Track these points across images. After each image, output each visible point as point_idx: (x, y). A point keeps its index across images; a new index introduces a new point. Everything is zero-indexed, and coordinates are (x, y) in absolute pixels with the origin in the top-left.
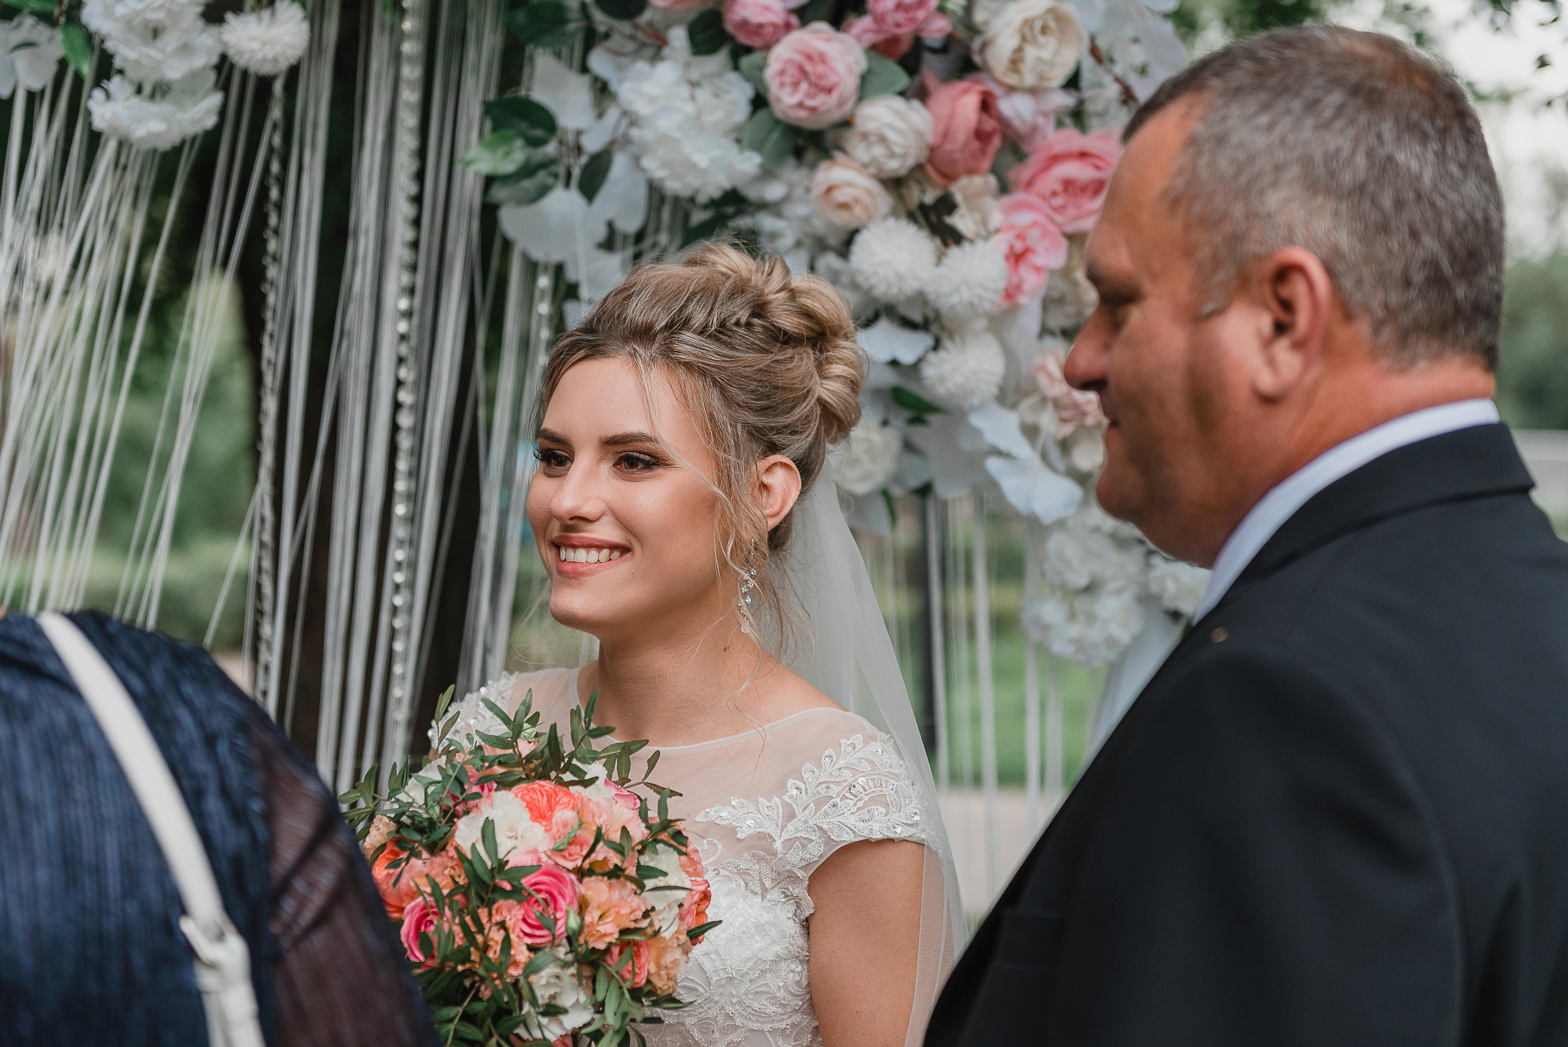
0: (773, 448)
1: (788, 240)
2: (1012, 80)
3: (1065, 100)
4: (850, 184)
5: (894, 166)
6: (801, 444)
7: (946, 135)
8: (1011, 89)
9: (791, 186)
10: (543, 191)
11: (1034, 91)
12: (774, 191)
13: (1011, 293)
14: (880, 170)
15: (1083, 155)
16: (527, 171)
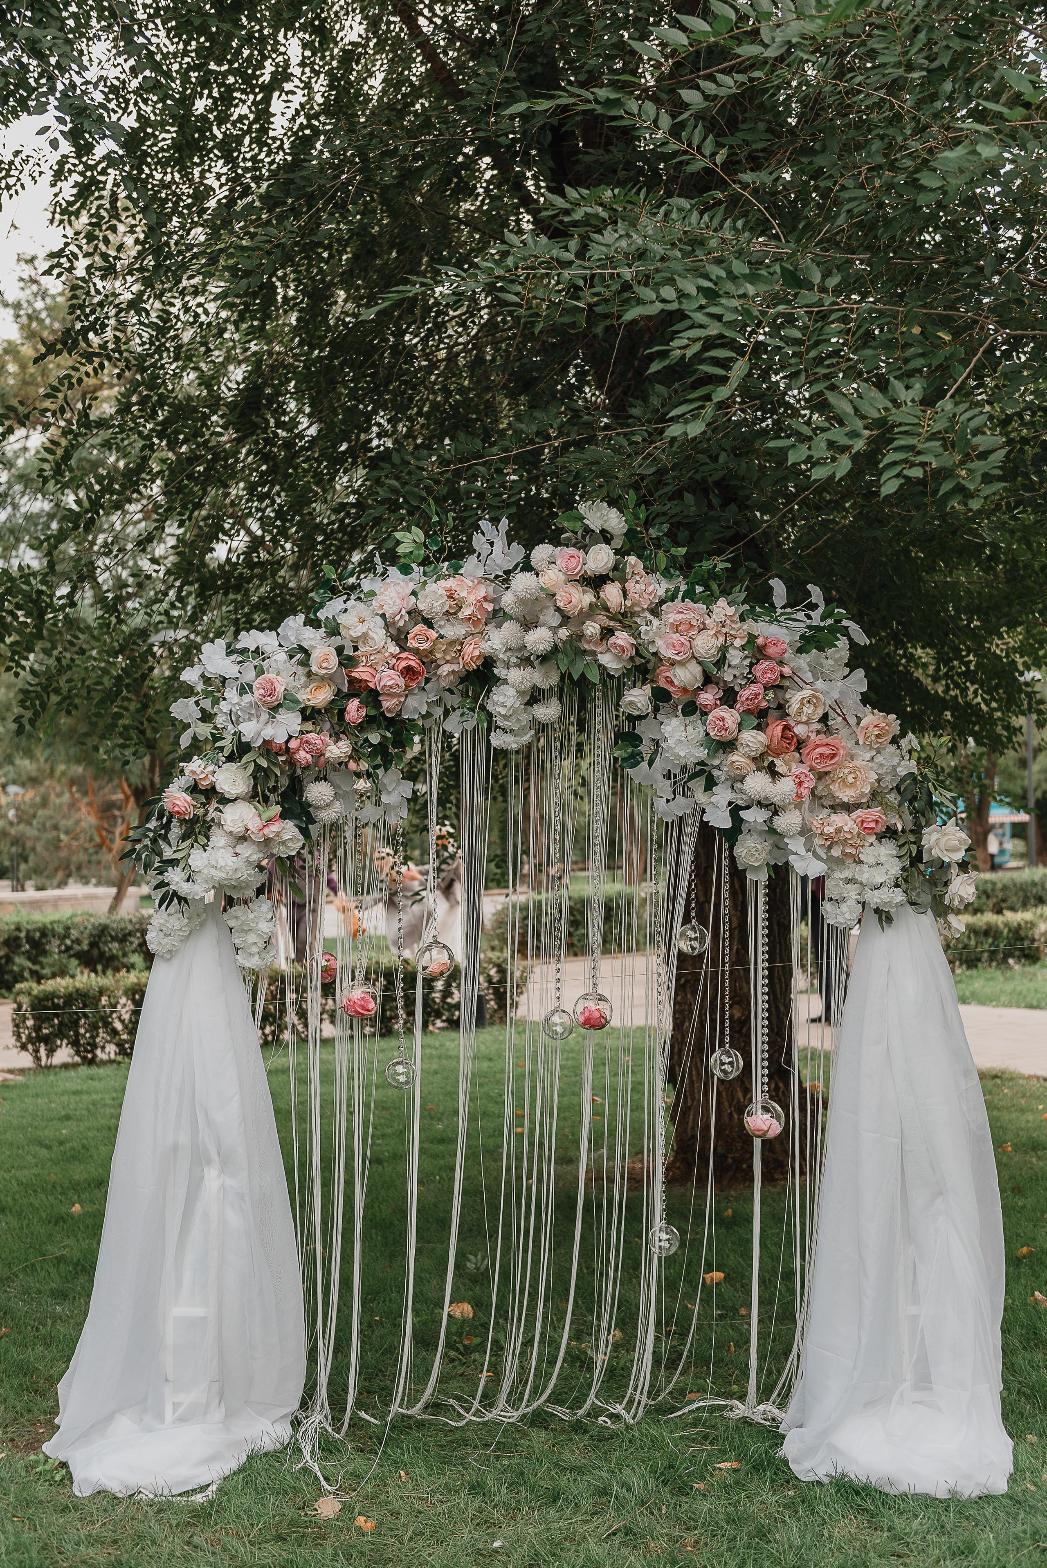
1: (723, 778)
2: (797, 720)
3: (818, 726)
4: (741, 761)
5: (754, 754)
7: (772, 741)
8: (798, 723)
9: (721, 761)
10: (638, 763)
11: (806, 723)
12: (716, 762)
13: (799, 796)
14: (750, 756)
16: (632, 756)
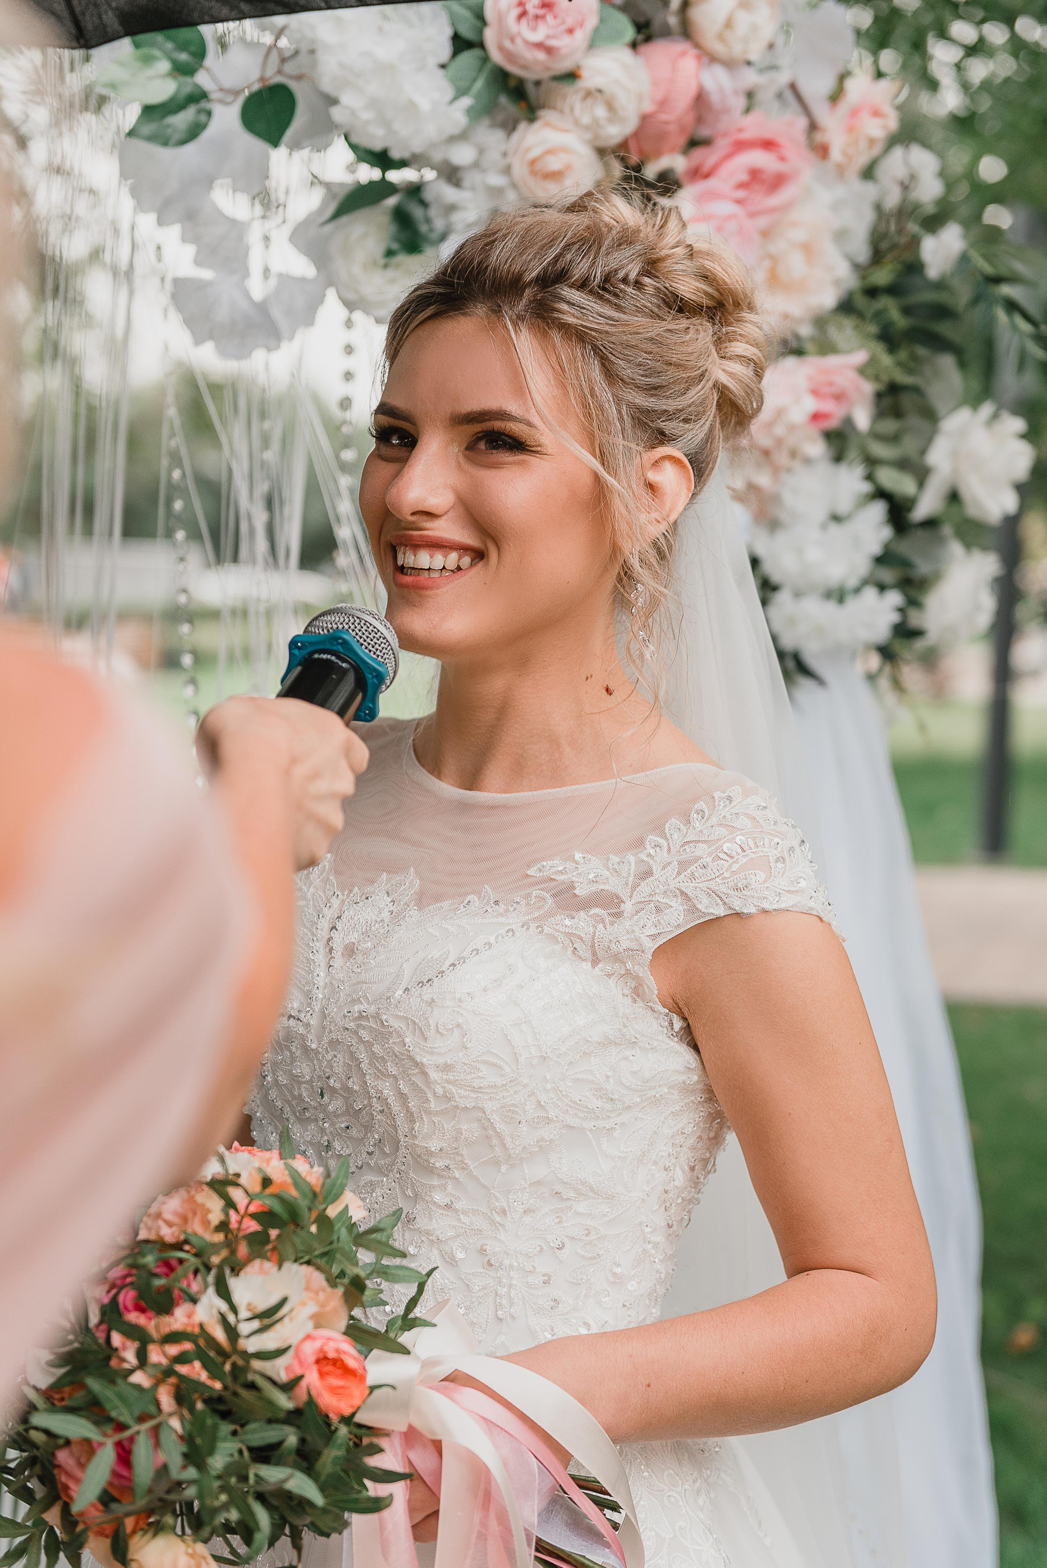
0: (662, 437)
2: (718, 48)
4: (564, 150)
5: (615, 133)
6: (695, 434)
7: (663, 104)
9: (481, 151)
10: (195, 132)
11: (729, 64)
12: (466, 154)
14: (597, 137)
15: (768, 145)
16: (178, 103)
